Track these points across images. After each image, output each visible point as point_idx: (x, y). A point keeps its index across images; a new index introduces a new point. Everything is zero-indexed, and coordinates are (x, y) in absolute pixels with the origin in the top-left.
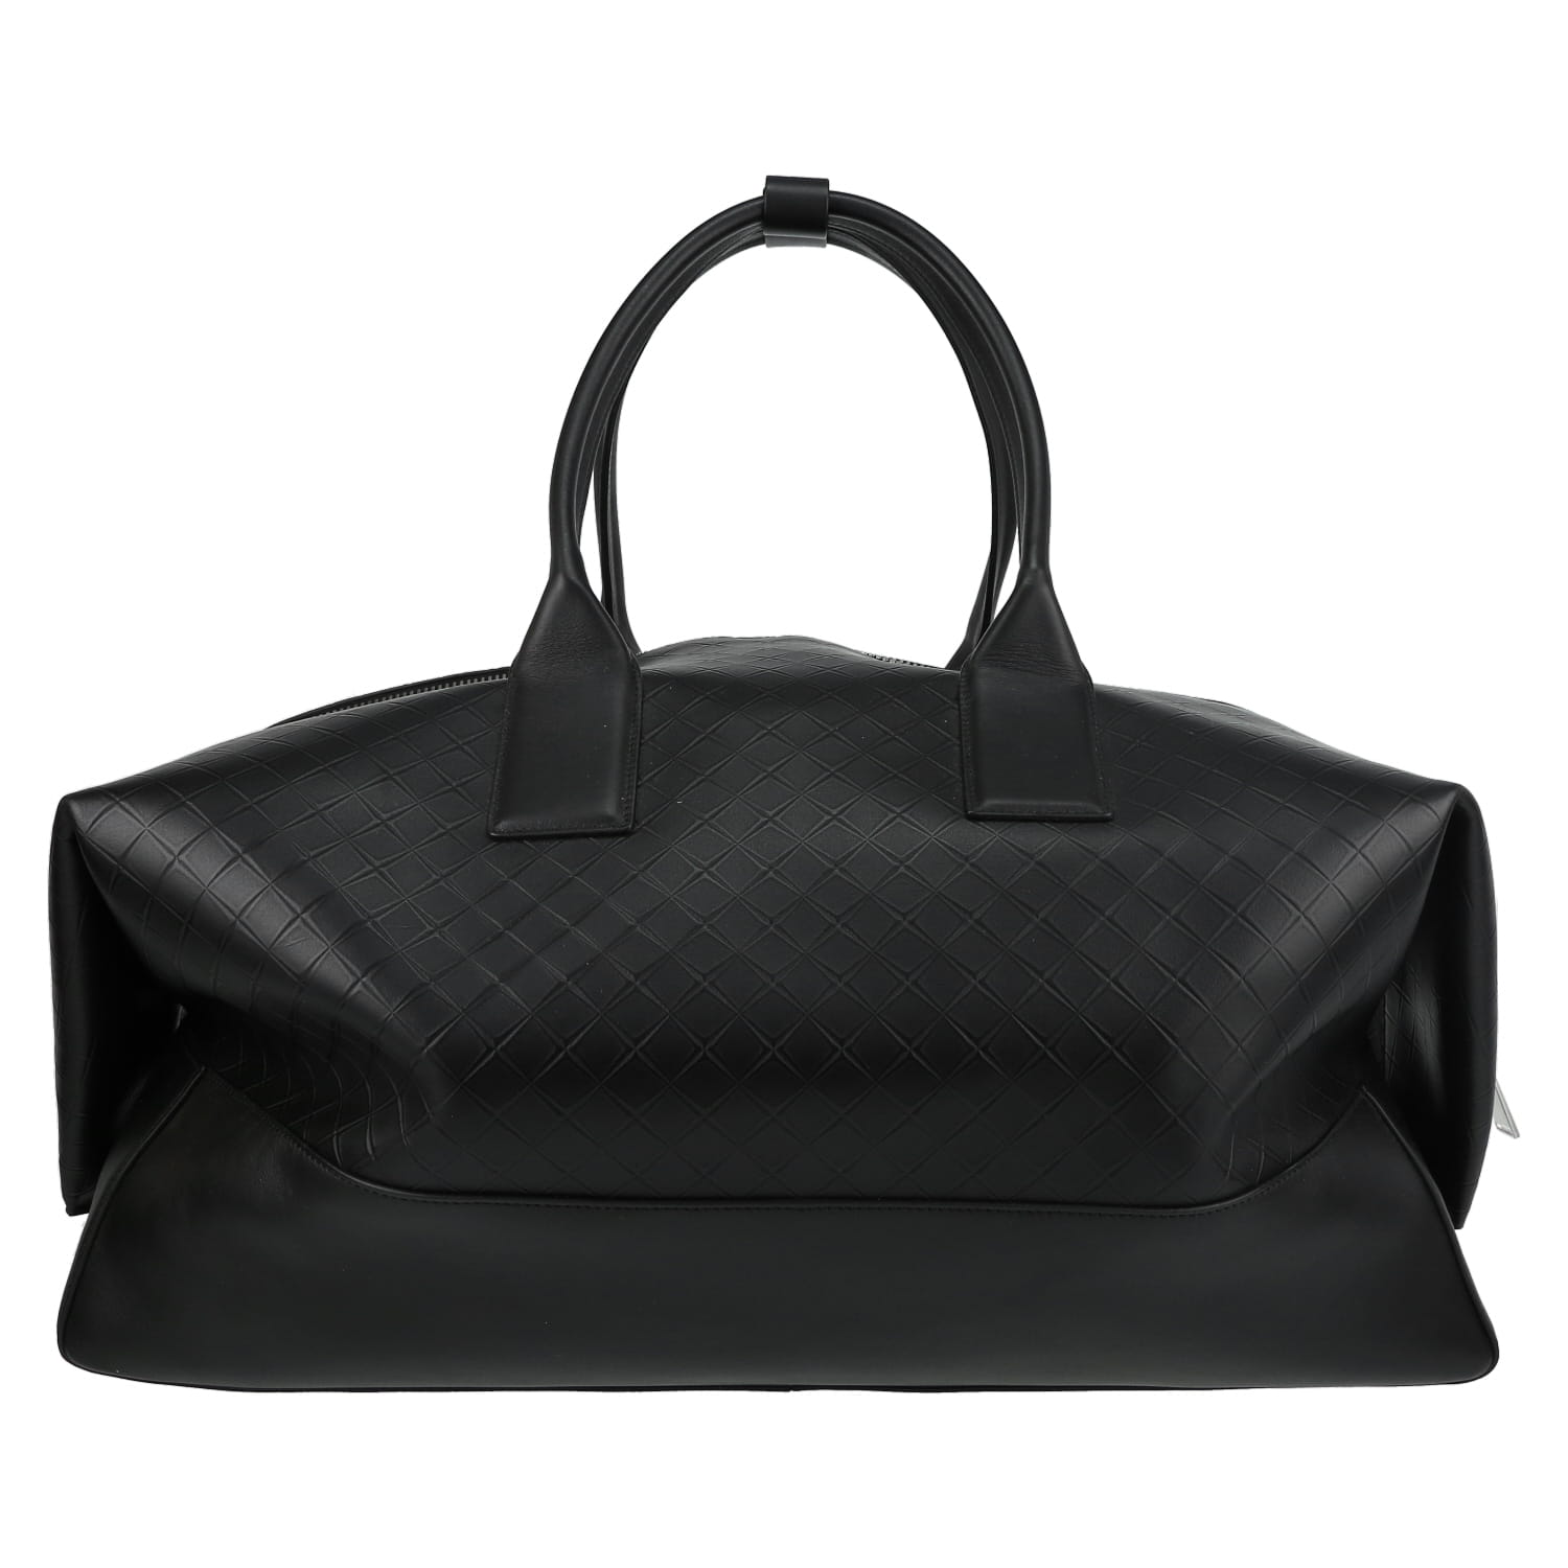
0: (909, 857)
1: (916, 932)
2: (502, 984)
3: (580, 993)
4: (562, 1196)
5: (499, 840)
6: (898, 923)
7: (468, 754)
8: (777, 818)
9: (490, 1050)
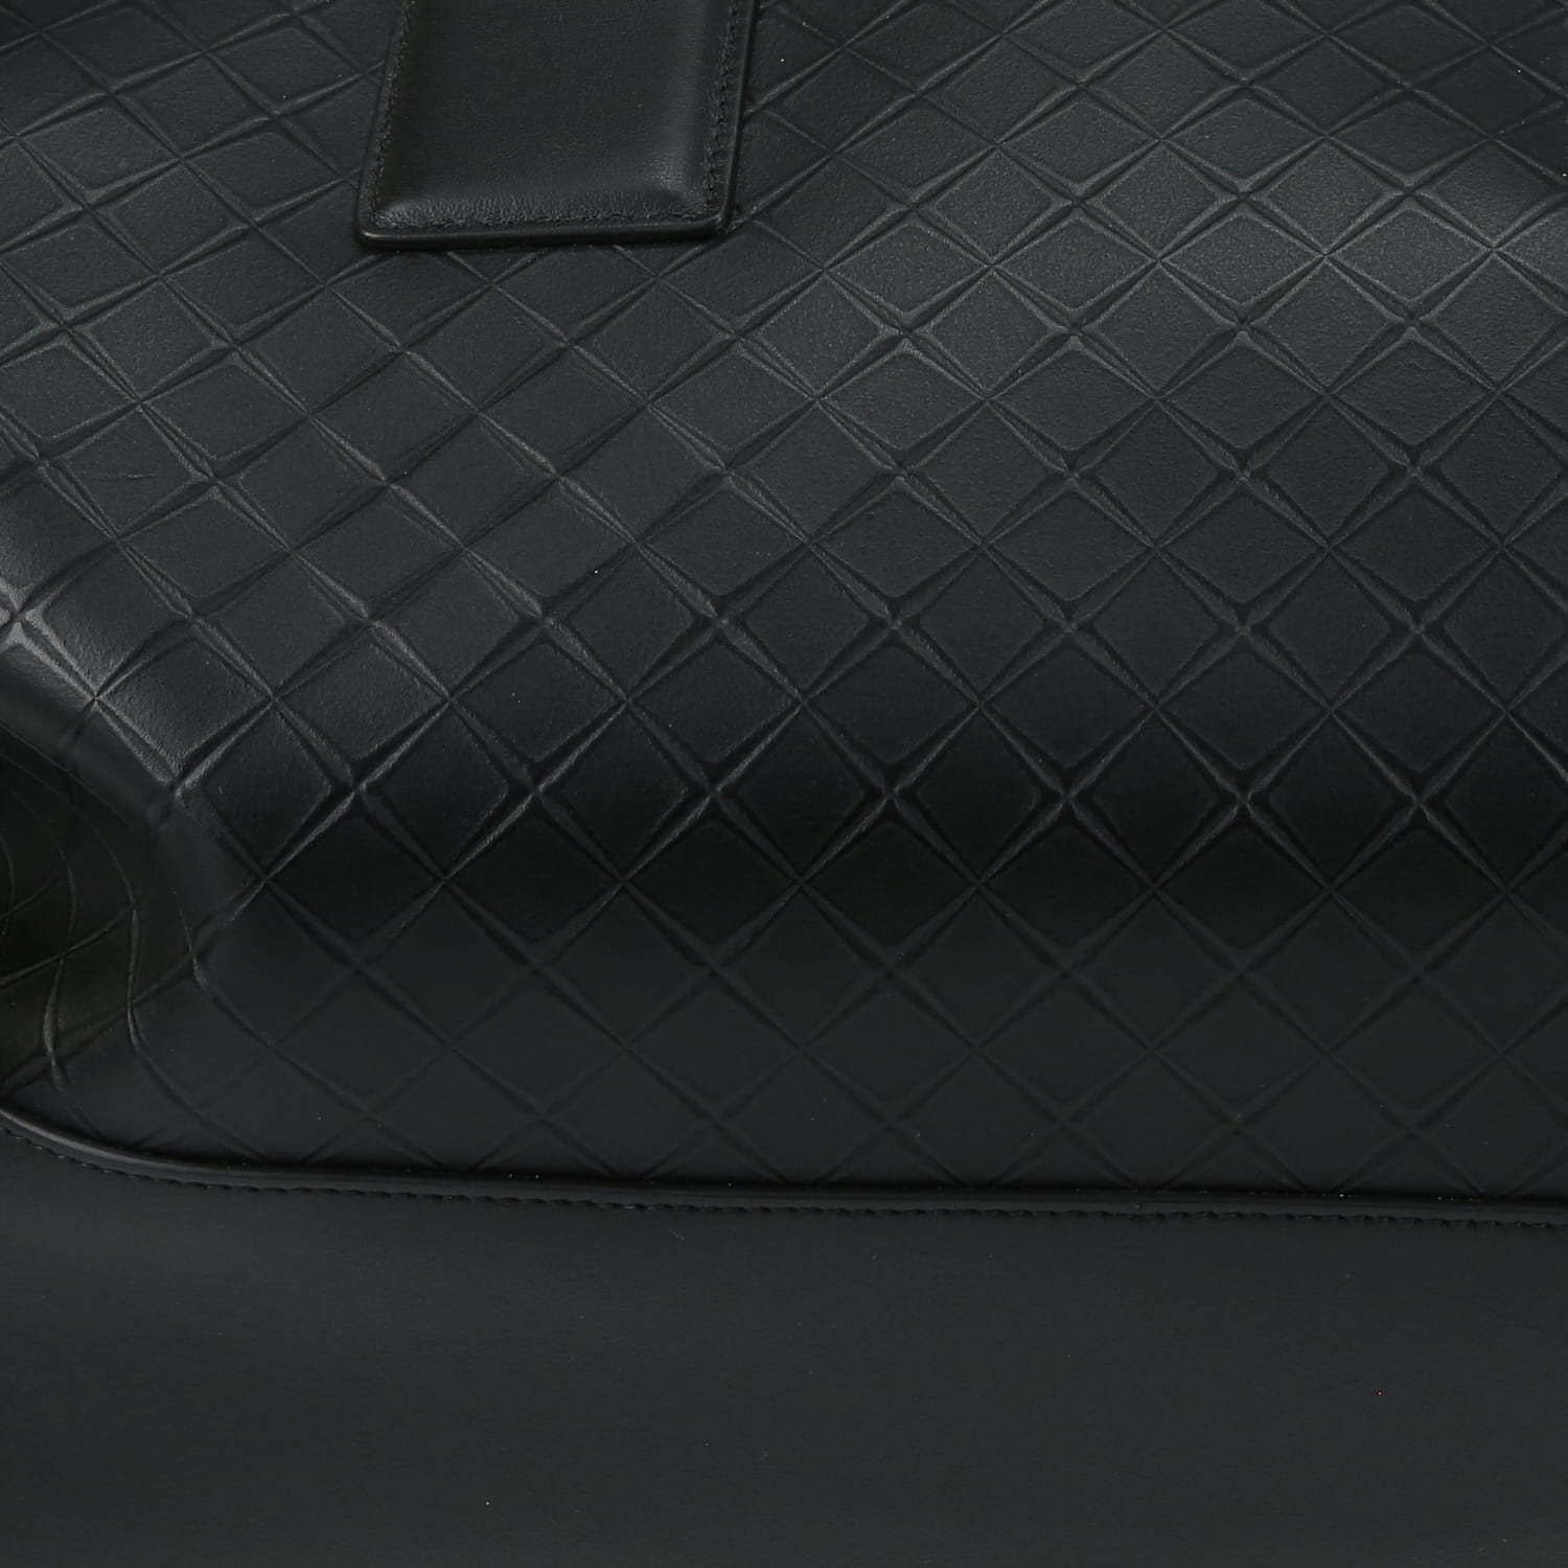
0: (1430, 302)
1: (1445, 497)
2: (377, 624)
3: (575, 646)
4: (522, 1174)
5: (383, 249)
6: (1397, 472)
7: (314, 35)
8: (1097, 202)
9: (341, 791)
